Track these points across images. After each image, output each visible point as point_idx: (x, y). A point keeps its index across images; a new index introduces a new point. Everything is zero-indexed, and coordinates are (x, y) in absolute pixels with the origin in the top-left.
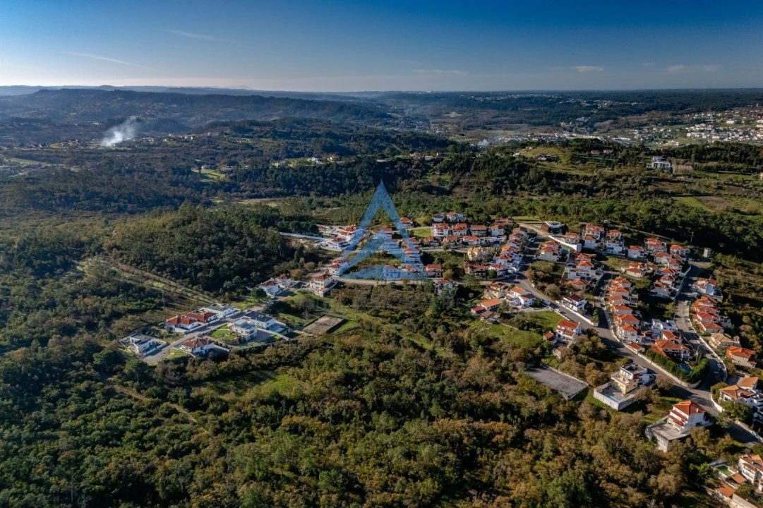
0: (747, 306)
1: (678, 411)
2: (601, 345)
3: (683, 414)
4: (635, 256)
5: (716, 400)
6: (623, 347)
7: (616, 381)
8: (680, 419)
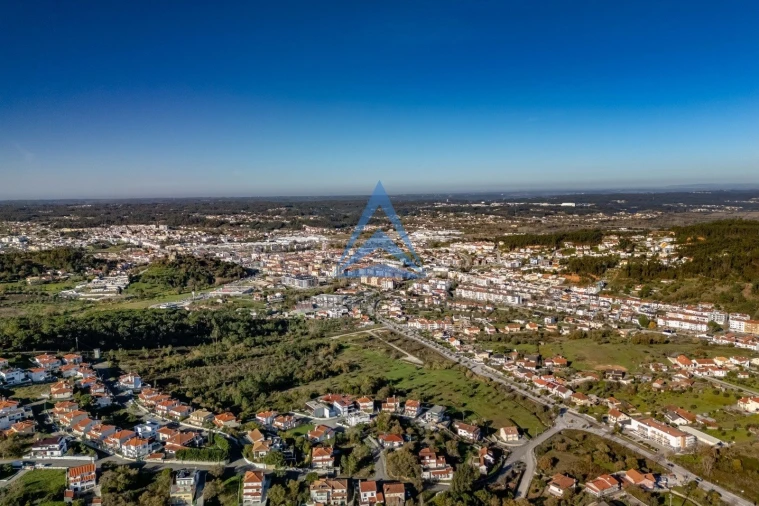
0: (170, 385)
1: (250, 484)
2: (133, 472)
3: (255, 484)
4: (42, 379)
5: (255, 461)
6: (145, 463)
7: (178, 495)
8: (255, 491)
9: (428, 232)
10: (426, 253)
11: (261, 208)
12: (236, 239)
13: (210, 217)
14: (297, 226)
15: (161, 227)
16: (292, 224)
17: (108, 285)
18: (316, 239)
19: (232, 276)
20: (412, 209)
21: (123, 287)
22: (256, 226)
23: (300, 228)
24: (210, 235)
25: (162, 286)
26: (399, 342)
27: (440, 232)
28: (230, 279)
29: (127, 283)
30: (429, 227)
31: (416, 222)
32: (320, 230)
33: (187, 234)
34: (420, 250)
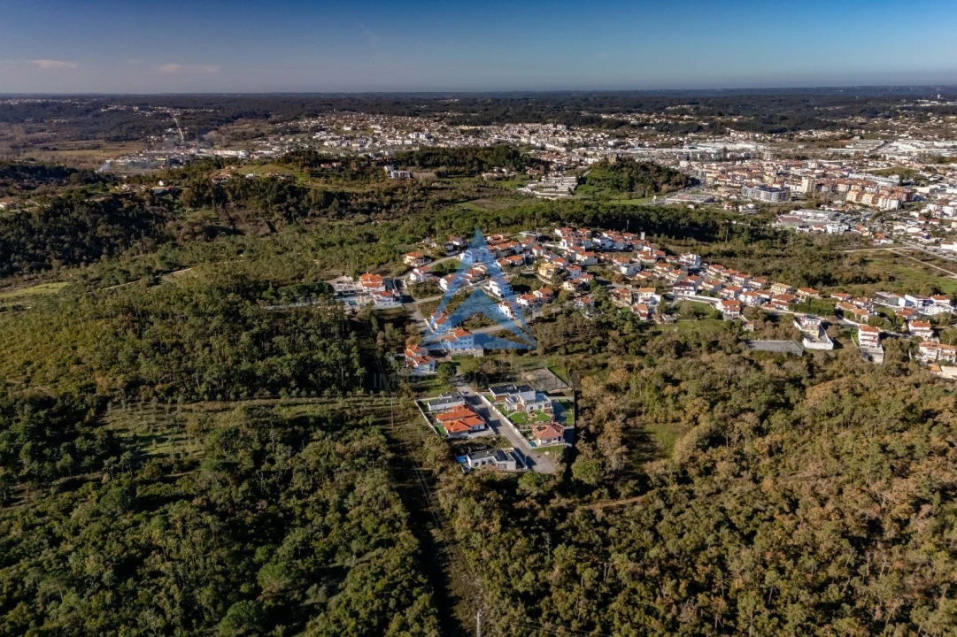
9: (917, 143)
10: (928, 170)
11: (658, 106)
12: (646, 143)
13: (604, 117)
14: (718, 130)
15: (560, 127)
16: (711, 126)
17: (559, 185)
18: (751, 146)
19: (677, 184)
20: (884, 109)
21: (573, 188)
22: (664, 128)
23: (723, 133)
24: (614, 138)
25: (609, 189)
26: (936, 262)
27: (936, 143)
28: (675, 187)
29: (576, 184)
30: (916, 135)
31: (892, 128)
32: (751, 135)
33: (587, 136)
34: (916, 166)
